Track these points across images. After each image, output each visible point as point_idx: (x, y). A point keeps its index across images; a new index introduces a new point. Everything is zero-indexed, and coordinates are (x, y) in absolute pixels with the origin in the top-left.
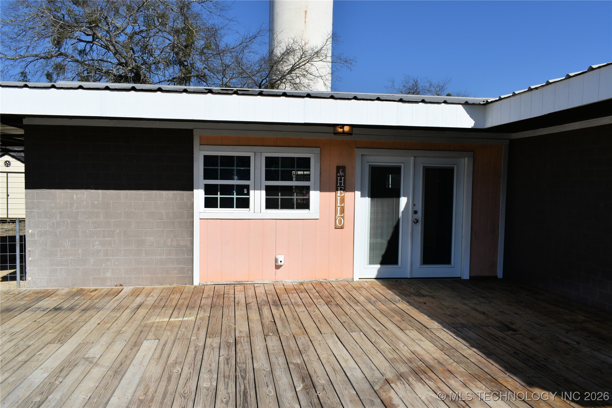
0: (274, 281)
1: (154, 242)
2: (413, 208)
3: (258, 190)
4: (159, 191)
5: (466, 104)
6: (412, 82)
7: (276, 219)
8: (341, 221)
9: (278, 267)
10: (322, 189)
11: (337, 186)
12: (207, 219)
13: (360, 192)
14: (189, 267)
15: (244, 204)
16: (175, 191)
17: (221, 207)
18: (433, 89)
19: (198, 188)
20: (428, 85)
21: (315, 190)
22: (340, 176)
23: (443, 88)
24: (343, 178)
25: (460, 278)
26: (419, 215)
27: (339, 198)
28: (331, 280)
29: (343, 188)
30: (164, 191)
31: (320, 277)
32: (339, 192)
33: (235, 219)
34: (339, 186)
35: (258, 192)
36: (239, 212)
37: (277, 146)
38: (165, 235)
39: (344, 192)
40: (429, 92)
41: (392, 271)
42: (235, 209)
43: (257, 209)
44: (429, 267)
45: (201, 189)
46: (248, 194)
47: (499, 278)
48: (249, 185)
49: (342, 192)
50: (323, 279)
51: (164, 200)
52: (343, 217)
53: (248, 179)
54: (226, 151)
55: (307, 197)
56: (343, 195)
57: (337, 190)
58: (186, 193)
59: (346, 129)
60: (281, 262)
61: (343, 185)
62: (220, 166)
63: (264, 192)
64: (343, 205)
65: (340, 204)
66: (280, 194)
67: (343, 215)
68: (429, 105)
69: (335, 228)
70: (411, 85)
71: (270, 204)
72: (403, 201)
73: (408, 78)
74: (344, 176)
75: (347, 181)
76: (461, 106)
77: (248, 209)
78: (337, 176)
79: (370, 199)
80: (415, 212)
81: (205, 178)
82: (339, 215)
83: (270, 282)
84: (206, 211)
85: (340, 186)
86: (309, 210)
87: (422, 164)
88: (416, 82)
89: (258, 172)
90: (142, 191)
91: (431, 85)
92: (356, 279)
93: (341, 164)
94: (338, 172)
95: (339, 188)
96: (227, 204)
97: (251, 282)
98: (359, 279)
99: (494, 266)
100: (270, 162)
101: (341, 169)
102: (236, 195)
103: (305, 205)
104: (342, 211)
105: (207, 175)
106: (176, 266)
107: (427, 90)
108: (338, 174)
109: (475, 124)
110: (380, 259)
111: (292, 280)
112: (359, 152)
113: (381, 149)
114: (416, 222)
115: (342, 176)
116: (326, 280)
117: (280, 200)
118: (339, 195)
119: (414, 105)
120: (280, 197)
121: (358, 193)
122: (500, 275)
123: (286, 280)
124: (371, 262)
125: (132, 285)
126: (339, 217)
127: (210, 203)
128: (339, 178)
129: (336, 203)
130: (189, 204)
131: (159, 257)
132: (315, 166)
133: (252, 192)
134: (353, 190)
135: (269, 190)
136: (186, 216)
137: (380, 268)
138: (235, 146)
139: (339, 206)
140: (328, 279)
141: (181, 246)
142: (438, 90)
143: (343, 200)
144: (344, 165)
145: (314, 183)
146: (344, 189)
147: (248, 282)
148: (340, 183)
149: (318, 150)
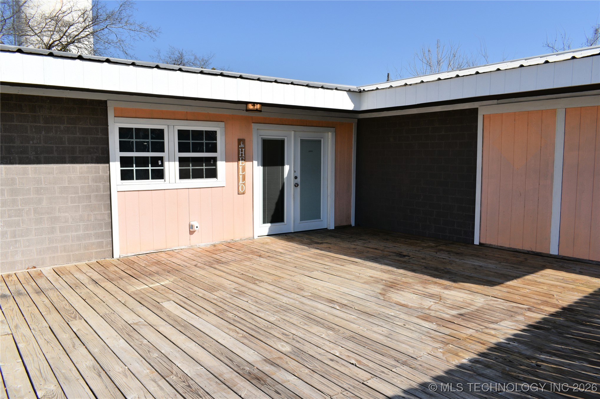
0: (190, 246)
1: (70, 218)
2: (294, 174)
3: (172, 161)
4: (72, 165)
5: (349, 91)
6: (177, 54)
7: (189, 188)
8: (243, 187)
9: (191, 233)
10: (227, 160)
11: (239, 157)
12: (124, 191)
13: (257, 162)
14: (107, 241)
15: (159, 175)
16: (90, 164)
17: (137, 179)
18: (198, 63)
19: (115, 161)
20: (193, 58)
21: (221, 161)
22: (241, 148)
23: (208, 63)
24: (243, 149)
25: (327, 228)
26: (298, 180)
27: (241, 167)
28: (237, 239)
29: (244, 158)
30: (78, 164)
31: (228, 238)
32: (241, 162)
33: (151, 190)
34: (240, 157)
35: (172, 164)
36: (154, 183)
37: (187, 120)
38: (81, 210)
39: (245, 162)
40: (194, 65)
41: (279, 227)
42: (150, 180)
43: (173, 180)
44: (306, 222)
45: (117, 161)
46: (162, 165)
47: (352, 226)
48: (162, 157)
49: (243, 161)
50: (230, 240)
51: (78, 174)
52: (244, 184)
53: (163, 151)
54: (140, 124)
55: (215, 167)
56: (244, 164)
57: (239, 160)
58: (101, 166)
59: (258, 107)
60: (197, 227)
61: (243, 156)
62: (136, 139)
63: (177, 163)
64: (244, 173)
65: (242, 173)
66: (191, 165)
67: (244, 182)
68: (326, 90)
69: (238, 194)
70: (176, 56)
71: (183, 175)
72: (287, 168)
73: (172, 49)
74: (244, 148)
75: (246, 152)
76: (345, 92)
77: (163, 180)
78: (239, 148)
79: (262, 167)
80: (296, 178)
81: (122, 150)
82: (241, 182)
83: (186, 247)
84: (124, 184)
85: (242, 157)
86: (217, 178)
87: (300, 137)
88: (182, 55)
89: (171, 144)
90: (52, 165)
91: (196, 58)
92: (256, 237)
93: (241, 138)
94: (239, 144)
95: (241, 158)
96: (143, 176)
97: (169, 249)
98: (258, 236)
99: (349, 217)
100: (182, 134)
101: (241, 141)
102: (151, 167)
103: (213, 174)
104: (244, 179)
105: (123, 147)
106: (94, 241)
107: (192, 63)
108: (240, 146)
109: (354, 107)
110: (270, 219)
111: (205, 244)
112: (255, 126)
113: (271, 124)
114: (296, 185)
115: (243, 148)
116: (232, 240)
117: (191, 171)
118: (241, 164)
119: (316, 89)
120: (191, 168)
121: (255, 163)
122: (353, 224)
123: (199, 244)
124: (264, 222)
125: (47, 266)
126: (241, 184)
127: (126, 176)
128: (240, 149)
129: (239, 172)
130: (105, 177)
131: (75, 234)
132: (221, 138)
133: (166, 164)
134: (252, 161)
135: (182, 161)
136: (102, 189)
137: (271, 226)
138: (149, 118)
139: (241, 175)
140: (234, 240)
141: (98, 220)
142: (203, 63)
143: (244, 169)
144: (244, 138)
145: (221, 154)
146: (244, 160)
147: (166, 249)
148: (242, 154)
149: (222, 124)
